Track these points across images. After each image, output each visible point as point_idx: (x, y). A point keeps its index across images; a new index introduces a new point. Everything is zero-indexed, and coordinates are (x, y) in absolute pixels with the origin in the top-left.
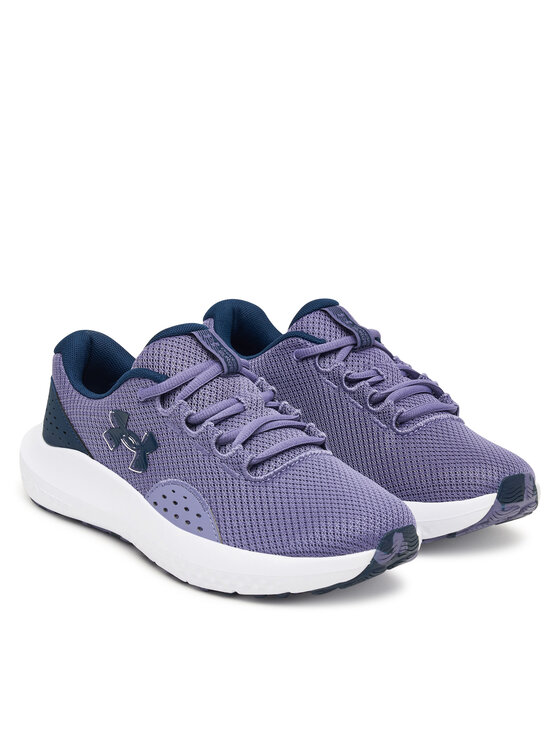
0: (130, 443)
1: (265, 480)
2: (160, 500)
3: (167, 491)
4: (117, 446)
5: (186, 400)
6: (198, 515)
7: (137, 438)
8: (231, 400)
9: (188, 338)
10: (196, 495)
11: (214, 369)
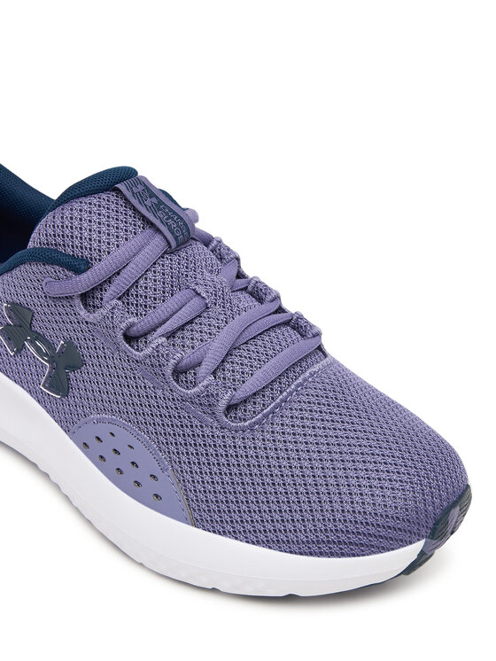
0: (38, 350)
1: (251, 428)
2: (92, 442)
3: (102, 431)
4: (19, 351)
5: (119, 299)
6: (153, 476)
7: (50, 346)
8: (186, 293)
9: (112, 197)
10: (148, 447)
11: (156, 244)
